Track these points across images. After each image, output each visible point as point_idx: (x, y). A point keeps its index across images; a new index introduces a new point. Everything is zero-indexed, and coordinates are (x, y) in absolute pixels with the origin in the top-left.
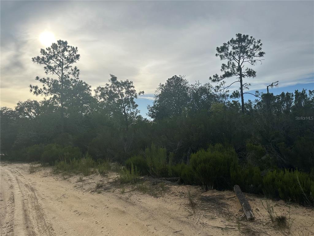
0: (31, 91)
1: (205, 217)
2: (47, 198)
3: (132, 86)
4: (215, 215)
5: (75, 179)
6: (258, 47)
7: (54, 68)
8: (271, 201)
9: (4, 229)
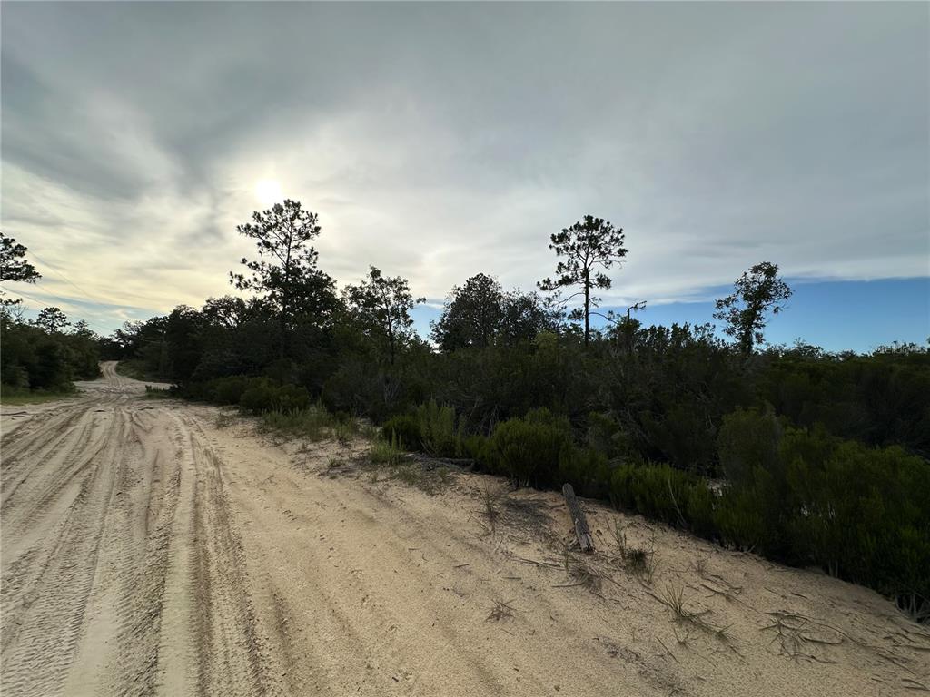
0: (232, 282)
1: (512, 539)
2: (240, 482)
3: (407, 288)
4: (529, 537)
5: (294, 446)
6: (617, 240)
7: (275, 245)
8: (622, 516)
9: (152, 542)
